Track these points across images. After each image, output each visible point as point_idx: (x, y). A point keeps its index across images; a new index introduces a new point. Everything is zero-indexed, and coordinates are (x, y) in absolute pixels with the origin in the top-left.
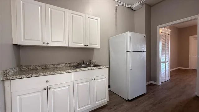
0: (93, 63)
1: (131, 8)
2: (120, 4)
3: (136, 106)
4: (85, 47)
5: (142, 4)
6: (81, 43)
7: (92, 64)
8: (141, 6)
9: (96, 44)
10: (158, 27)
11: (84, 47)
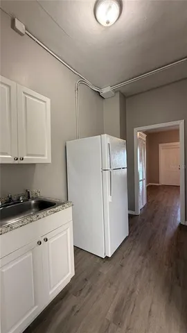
0: (35, 196)
1: (99, 93)
2: (82, 82)
3: (122, 266)
4: (16, 162)
5: (115, 91)
6: (6, 154)
7: (33, 199)
8: (113, 93)
9: (43, 156)
10: (135, 130)
11: (12, 161)
